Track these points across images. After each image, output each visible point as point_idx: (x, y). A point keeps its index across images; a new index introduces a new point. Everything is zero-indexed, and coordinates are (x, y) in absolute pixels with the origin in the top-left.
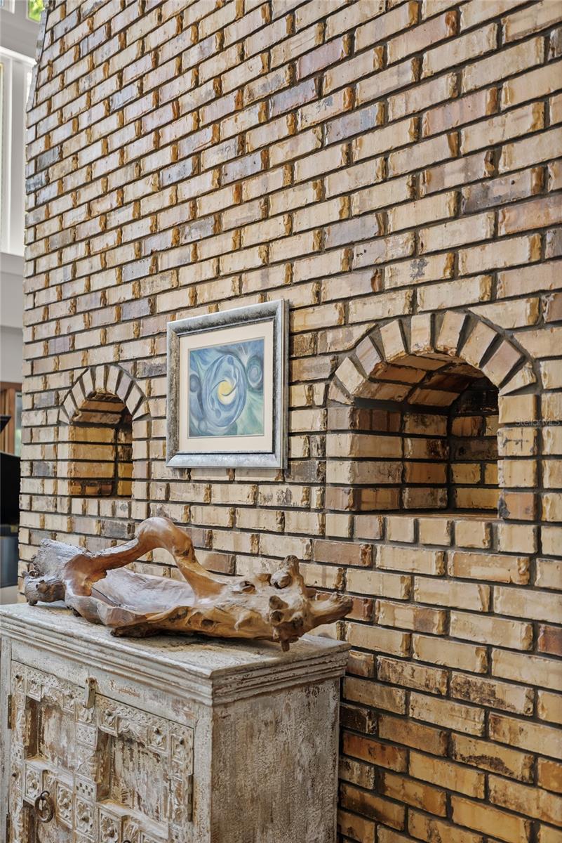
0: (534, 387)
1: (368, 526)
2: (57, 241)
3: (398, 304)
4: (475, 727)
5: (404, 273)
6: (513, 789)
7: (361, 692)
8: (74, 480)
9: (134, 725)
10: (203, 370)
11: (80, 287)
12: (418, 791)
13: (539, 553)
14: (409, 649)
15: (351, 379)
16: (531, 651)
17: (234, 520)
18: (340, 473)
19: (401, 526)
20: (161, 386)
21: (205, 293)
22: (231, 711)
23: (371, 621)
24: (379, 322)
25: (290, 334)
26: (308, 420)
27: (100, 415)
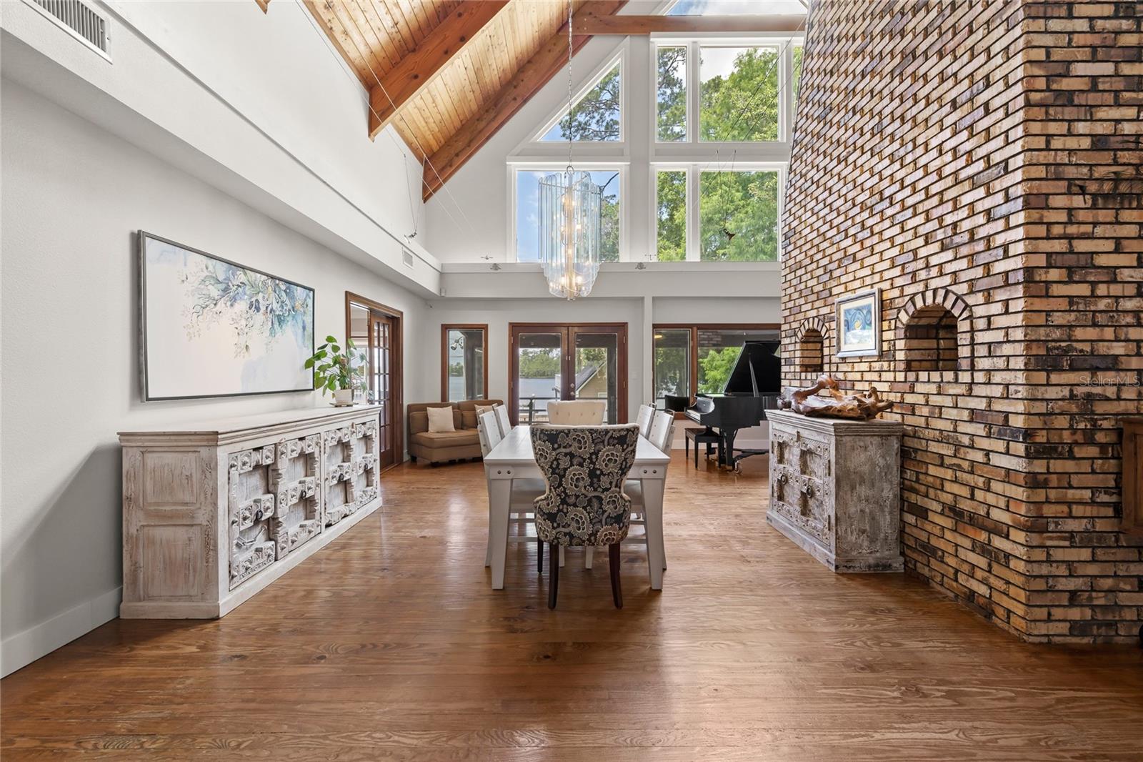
0: (971, 317)
1: (912, 376)
2: (794, 268)
3: (921, 287)
4: (951, 452)
5: (922, 275)
6: (965, 475)
7: (911, 443)
8: (801, 366)
9: (811, 446)
10: (849, 317)
11: (802, 286)
12: (931, 479)
13: (973, 383)
14: (927, 424)
15: (904, 318)
16: (971, 421)
17: (862, 377)
18: (901, 356)
19: (923, 376)
20: (833, 325)
21: (851, 286)
22: (844, 439)
23: (914, 414)
24: (915, 294)
25: (882, 301)
26: (888, 335)
27: (813, 338)
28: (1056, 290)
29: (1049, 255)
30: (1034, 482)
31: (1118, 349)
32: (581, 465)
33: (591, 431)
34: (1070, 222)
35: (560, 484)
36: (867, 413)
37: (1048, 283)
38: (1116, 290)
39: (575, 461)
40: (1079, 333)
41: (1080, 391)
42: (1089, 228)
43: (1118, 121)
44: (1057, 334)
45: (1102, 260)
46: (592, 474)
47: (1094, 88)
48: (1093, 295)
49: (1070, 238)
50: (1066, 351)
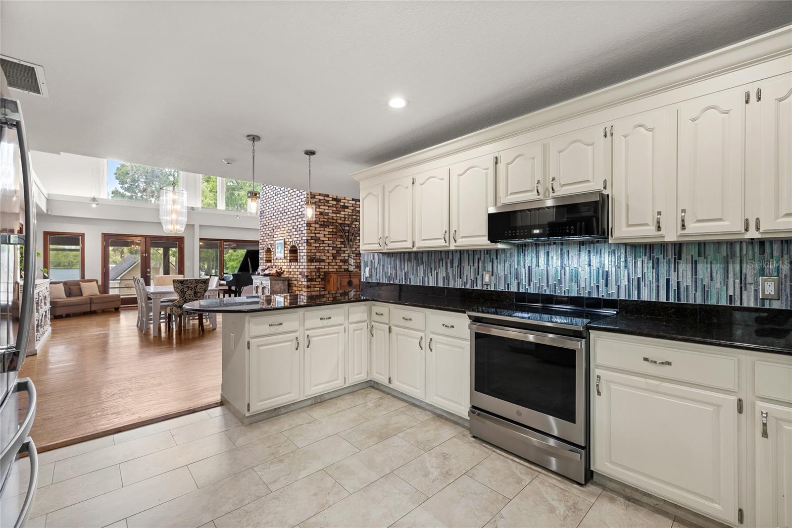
0: (299, 249)
1: (290, 264)
4: (297, 283)
5: (292, 236)
10: (277, 245)
13: (300, 265)
14: (293, 276)
15: (289, 247)
16: (299, 274)
17: (279, 264)
19: (292, 263)
20: (274, 247)
21: (278, 236)
22: (273, 282)
23: (291, 274)
24: (291, 241)
25: (285, 242)
26: (286, 252)
27: (269, 251)
28: (313, 245)
29: (311, 237)
30: (308, 287)
31: (324, 258)
32: (191, 290)
33: (195, 280)
34: (315, 230)
35: (184, 296)
36: (279, 274)
37: (311, 243)
38: (324, 245)
39: (189, 289)
40: (317, 254)
41: (317, 267)
42: (319, 232)
43: (324, 209)
44: (313, 254)
45: (322, 239)
46: (195, 293)
47: (320, 202)
48: (320, 246)
49: (315, 233)
50: (314, 258)
